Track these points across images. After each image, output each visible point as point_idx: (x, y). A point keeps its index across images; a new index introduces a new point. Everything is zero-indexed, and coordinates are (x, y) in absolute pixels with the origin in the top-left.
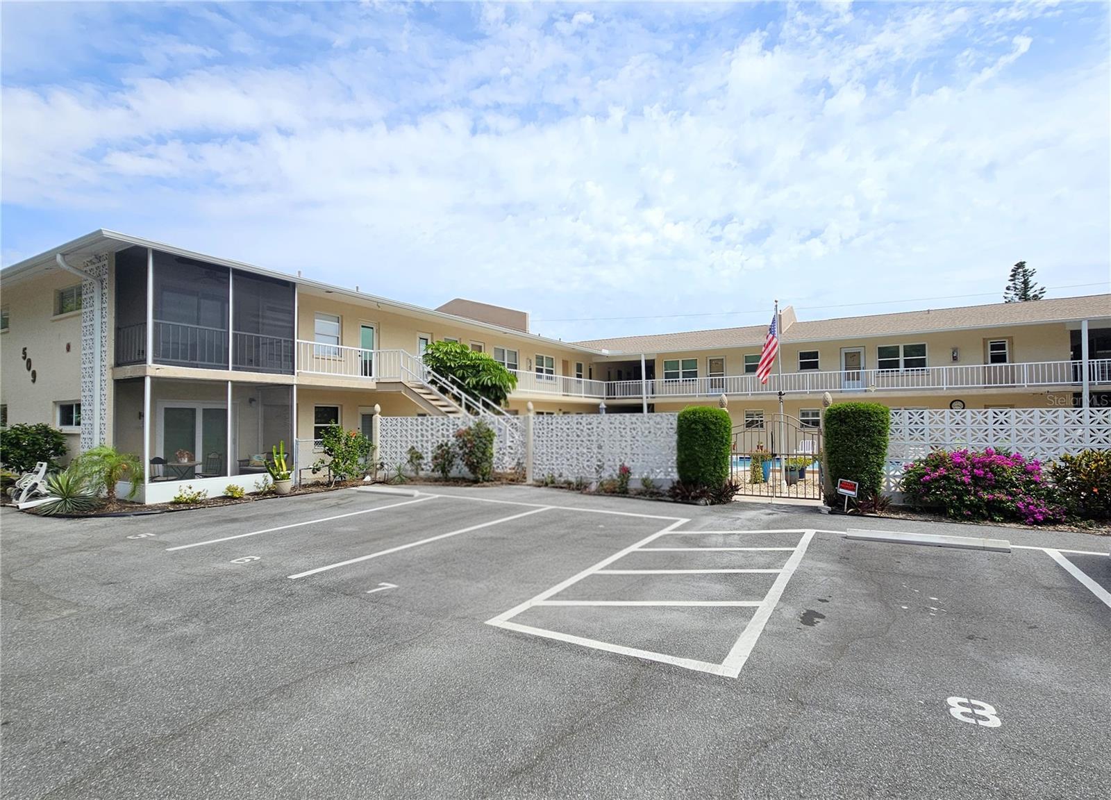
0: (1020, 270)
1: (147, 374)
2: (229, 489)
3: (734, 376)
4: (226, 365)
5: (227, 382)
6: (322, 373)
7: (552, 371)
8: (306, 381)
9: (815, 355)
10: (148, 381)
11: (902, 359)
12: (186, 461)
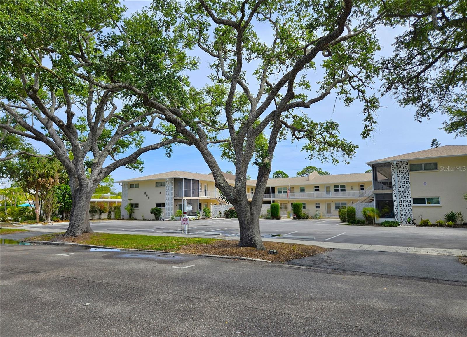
0: (435, 142)
3: (298, 193)
6: (202, 197)
9: (318, 187)
11: (340, 189)
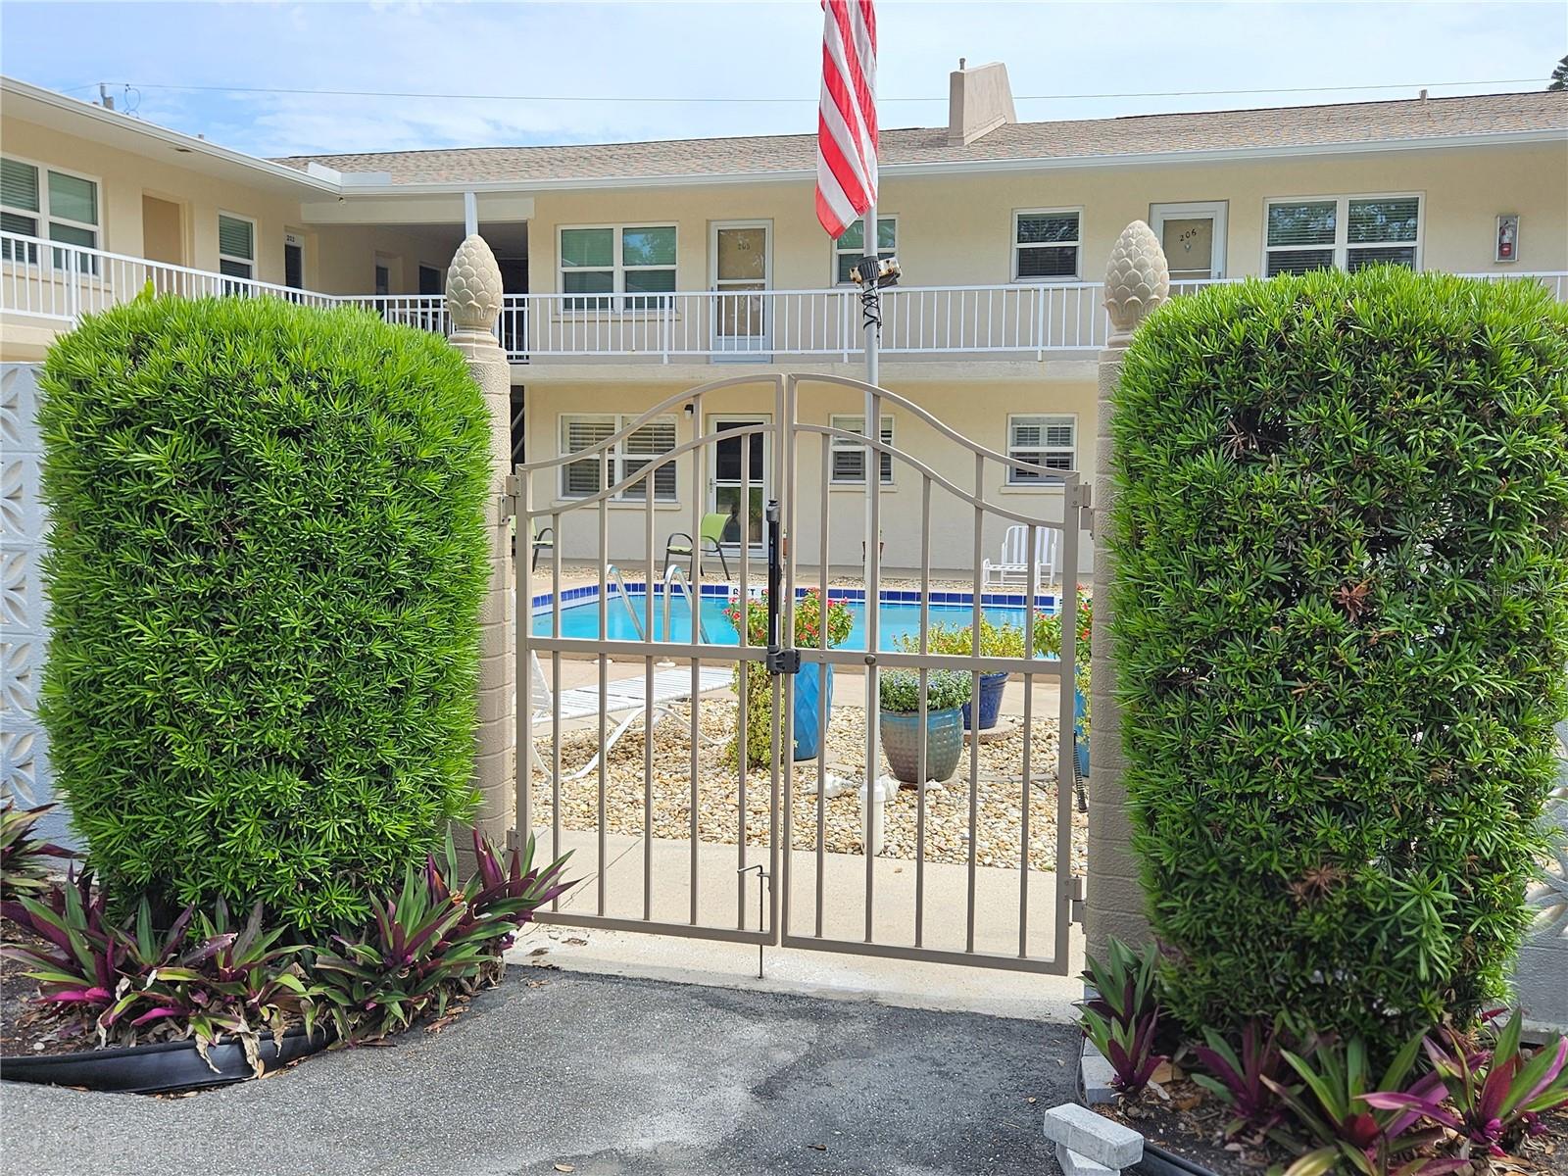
7: (92, 234)
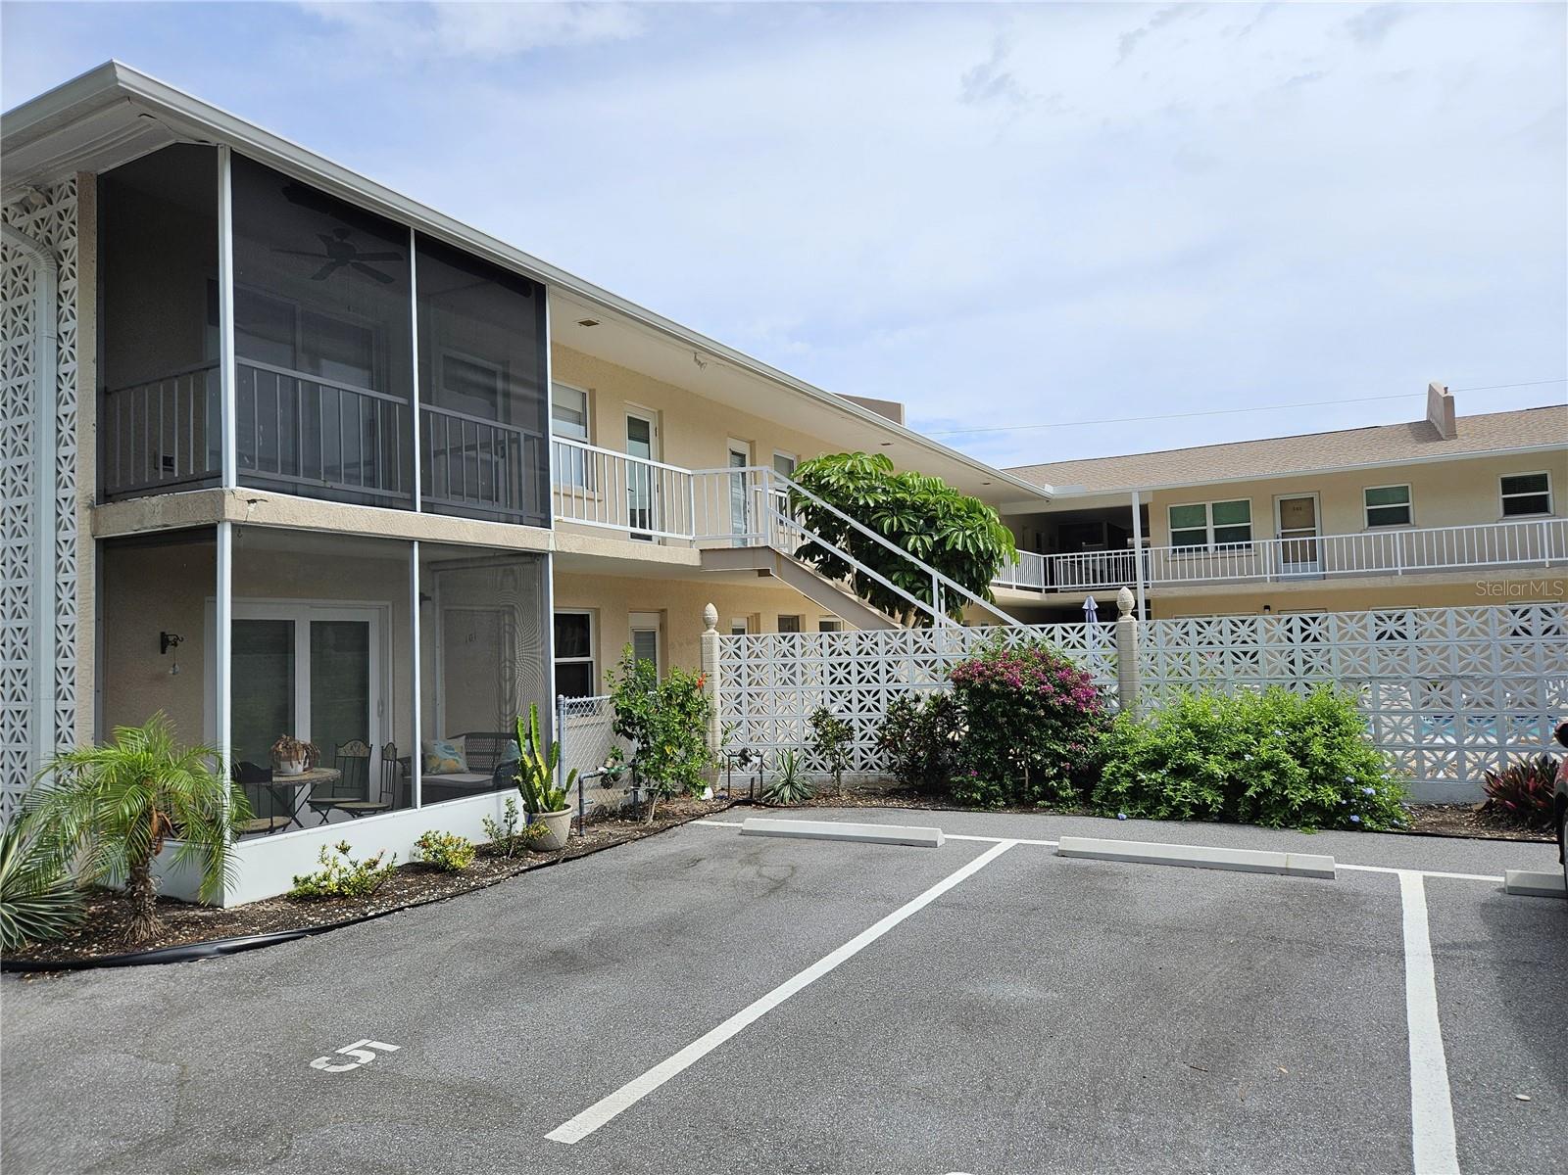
1: (227, 517)
2: (424, 843)
3: (1342, 534)
4: (407, 496)
5: (411, 542)
6: (601, 525)
8: (573, 545)
9: (1540, 482)
10: (226, 539)
12: (300, 768)
